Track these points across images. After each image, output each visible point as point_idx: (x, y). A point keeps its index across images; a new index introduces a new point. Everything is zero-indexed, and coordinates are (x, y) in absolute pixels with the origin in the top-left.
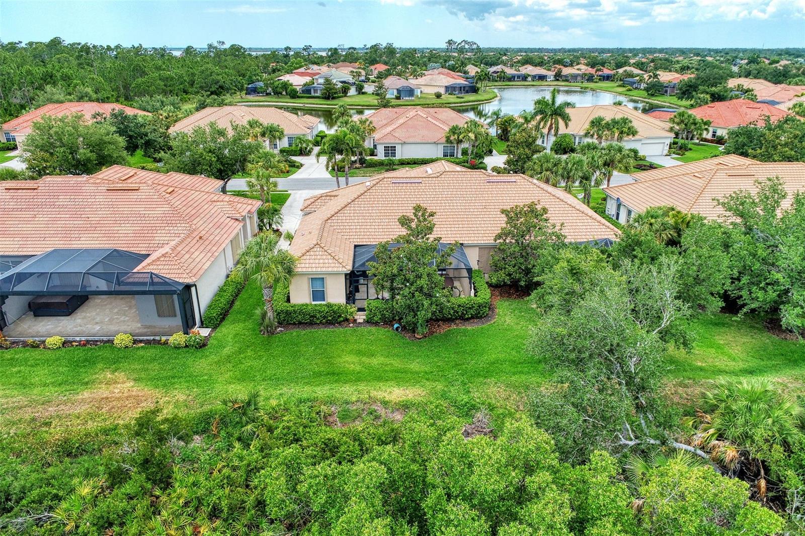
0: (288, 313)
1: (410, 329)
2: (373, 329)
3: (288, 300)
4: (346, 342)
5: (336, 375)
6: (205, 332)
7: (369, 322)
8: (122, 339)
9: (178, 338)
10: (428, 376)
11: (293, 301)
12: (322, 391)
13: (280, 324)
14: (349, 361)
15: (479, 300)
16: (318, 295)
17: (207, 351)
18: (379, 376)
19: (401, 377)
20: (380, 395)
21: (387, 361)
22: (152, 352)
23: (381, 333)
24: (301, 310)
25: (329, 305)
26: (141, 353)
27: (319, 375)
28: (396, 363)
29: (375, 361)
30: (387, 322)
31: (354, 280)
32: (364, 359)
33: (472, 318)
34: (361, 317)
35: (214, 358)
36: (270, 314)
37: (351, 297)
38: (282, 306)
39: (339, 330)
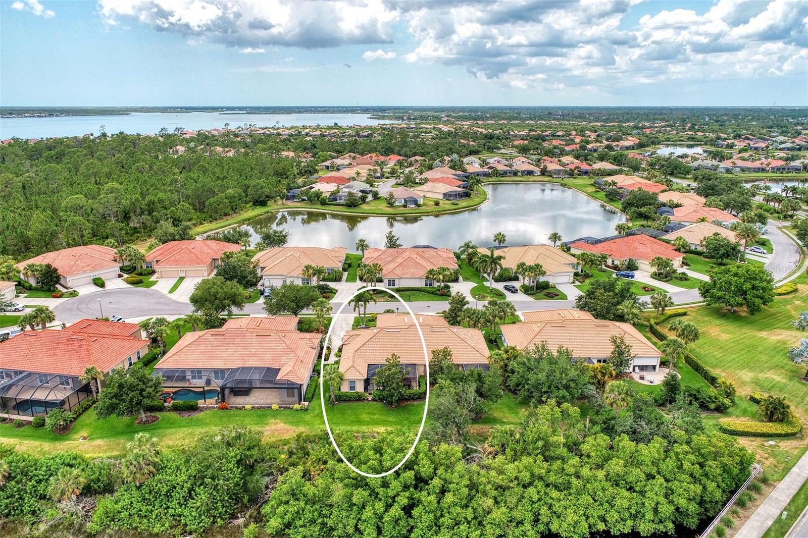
0: (340, 396)
1: (390, 403)
2: (375, 403)
3: (340, 390)
4: (364, 409)
5: (360, 422)
6: (306, 404)
7: (374, 400)
8: (275, 407)
9: (297, 406)
10: (395, 423)
11: (342, 390)
12: (355, 428)
13: (337, 400)
14: (365, 417)
15: (420, 391)
16: (352, 388)
17: (309, 411)
18: (377, 423)
19: (384, 423)
20: (376, 430)
21: (380, 417)
22: (287, 412)
23: (378, 405)
24: (345, 395)
25: (357, 393)
26: (283, 412)
27: (353, 422)
28: (384, 418)
29: (375, 417)
30: (381, 400)
31: (367, 382)
32: (372, 417)
33: (418, 398)
34: (370, 398)
35: (312, 415)
36: (333, 396)
37: (366, 389)
38: (337, 392)
39: (361, 403)
